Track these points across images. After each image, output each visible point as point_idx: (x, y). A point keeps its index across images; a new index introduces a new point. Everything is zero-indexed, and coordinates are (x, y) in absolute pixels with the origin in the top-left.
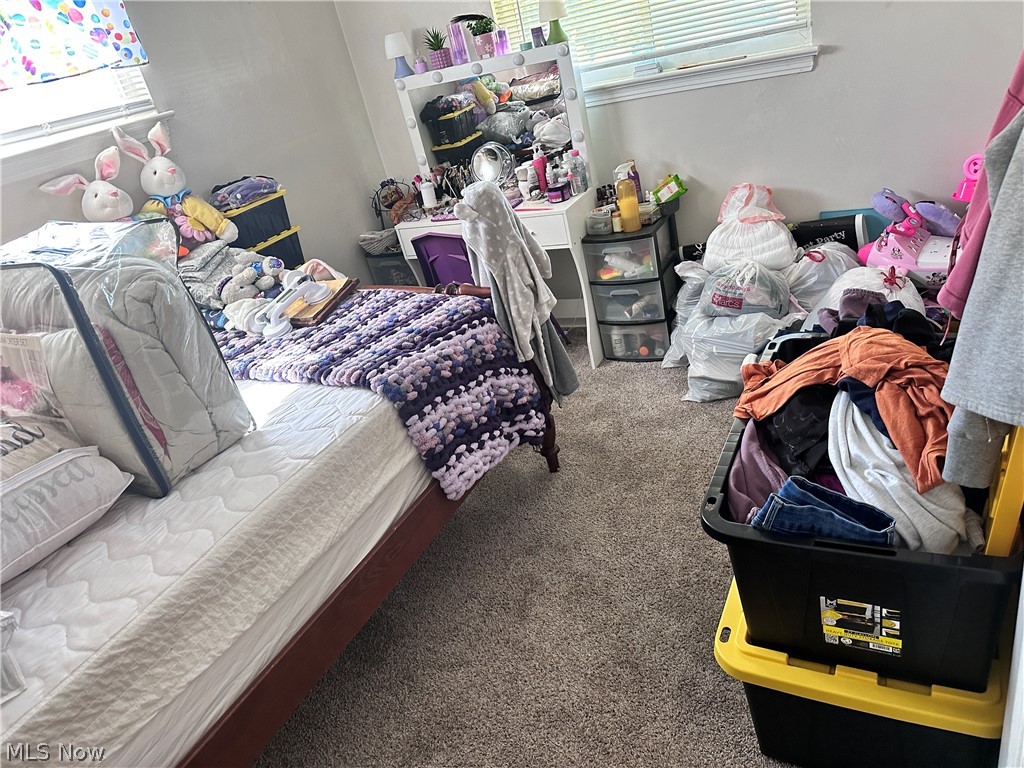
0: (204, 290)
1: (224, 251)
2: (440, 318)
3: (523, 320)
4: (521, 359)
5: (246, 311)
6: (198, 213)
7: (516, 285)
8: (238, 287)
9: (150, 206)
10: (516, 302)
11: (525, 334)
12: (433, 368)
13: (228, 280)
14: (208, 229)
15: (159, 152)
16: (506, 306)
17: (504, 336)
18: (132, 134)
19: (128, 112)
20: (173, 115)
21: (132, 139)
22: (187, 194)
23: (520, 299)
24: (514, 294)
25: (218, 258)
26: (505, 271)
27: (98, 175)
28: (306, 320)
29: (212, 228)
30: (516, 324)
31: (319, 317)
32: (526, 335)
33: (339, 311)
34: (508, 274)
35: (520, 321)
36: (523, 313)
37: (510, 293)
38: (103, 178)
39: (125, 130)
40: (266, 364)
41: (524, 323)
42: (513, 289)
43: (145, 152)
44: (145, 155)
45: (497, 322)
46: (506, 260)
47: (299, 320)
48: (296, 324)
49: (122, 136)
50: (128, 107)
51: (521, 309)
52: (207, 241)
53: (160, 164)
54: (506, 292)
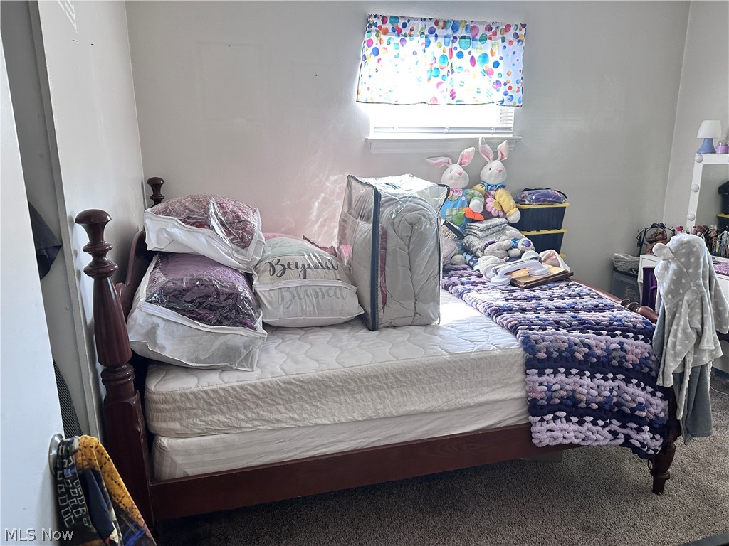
0: (477, 242)
1: (503, 226)
2: (603, 318)
3: (675, 353)
4: (659, 383)
5: (489, 263)
6: (501, 199)
7: (682, 323)
8: (496, 249)
9: (478, 187)
10: (676, 336)
11: (672, 364)
12: (569, 347)
13: (494, 242)
14: (502, 210)
15: (499, 158)
16: (666, 335)
17: (653, 358)
18: (489, 144)
19: (495, 131)
20: (521, 139)
21: (488, 147)
22: (503, 186)
23: (680, 335)
24: (677, 330)
25: (497, 228)
26: (678, 308)
27: (459, 162)
28: (520, 283)
29: (505, 211)
30: (667, 353)
31: (529, 284)
32: (672, 366)
33: (544, 287)
34: (678, 312)
35: (672, 352)
36: (678, 347)
37: (674, 327)
38: (461, 164)
39: (486, 141)
40: (474, 295)
41: (675, 356)
42: (678, 325)
43: (491, 156)
44: (491, 158)
45: (651, 344)
46: (682, 300)
47: (516, 281)
48: (513, 283)
49: (483, 143)
50: (496, 128)
51: (677, 343)
52: (498, 217)
53: (496, 165)
54: (671, 325)
